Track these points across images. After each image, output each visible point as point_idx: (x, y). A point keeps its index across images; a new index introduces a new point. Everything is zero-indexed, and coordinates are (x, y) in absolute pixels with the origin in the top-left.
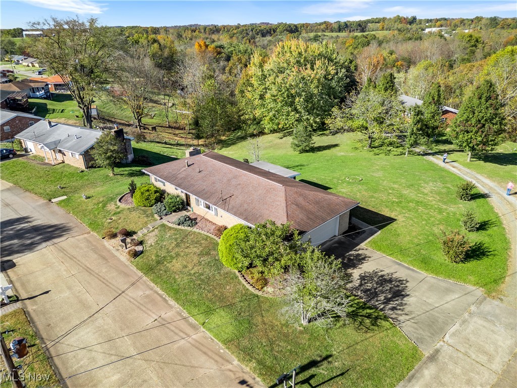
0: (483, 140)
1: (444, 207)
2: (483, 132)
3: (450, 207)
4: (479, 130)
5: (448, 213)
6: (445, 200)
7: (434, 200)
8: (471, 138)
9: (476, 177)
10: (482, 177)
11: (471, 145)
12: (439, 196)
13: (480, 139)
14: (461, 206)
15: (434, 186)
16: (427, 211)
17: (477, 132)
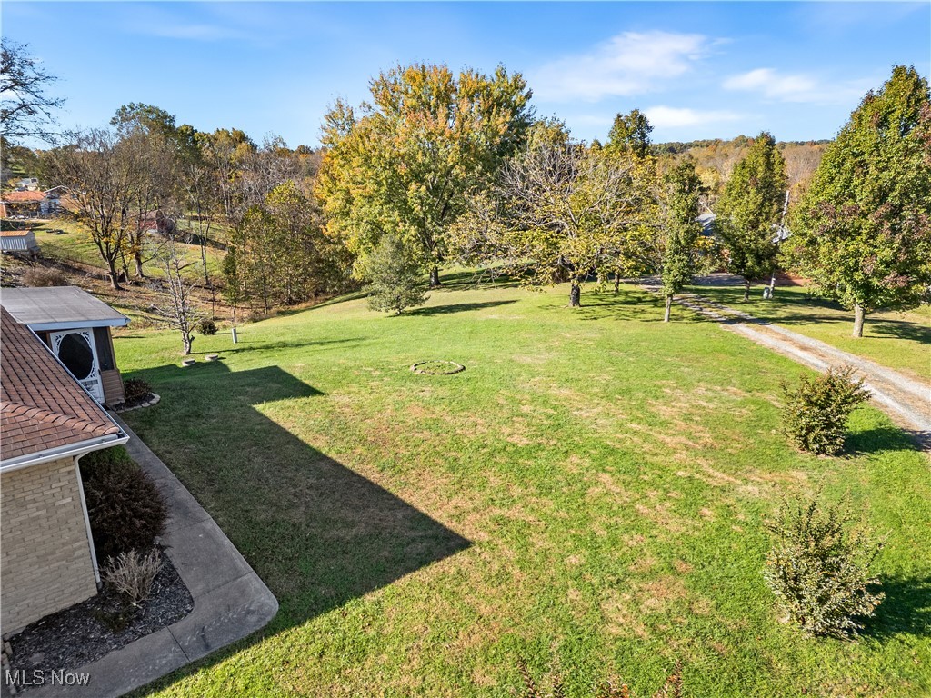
0: (895, 256)
1: (720, 477)
2: (894, 230)
3: (746, 481)
4: (881, 224)
5: (728, 512)
6: (734, 448)
7: (687, 447)
8: (857, 254)
9: (877, 376)
10: (900, 376)
11: (858, 277)
12: (713, 430)
13: (886, 254)
14: (802, 476)
15: (711, 394)
16: (627, 496)
17: (874, 232)
